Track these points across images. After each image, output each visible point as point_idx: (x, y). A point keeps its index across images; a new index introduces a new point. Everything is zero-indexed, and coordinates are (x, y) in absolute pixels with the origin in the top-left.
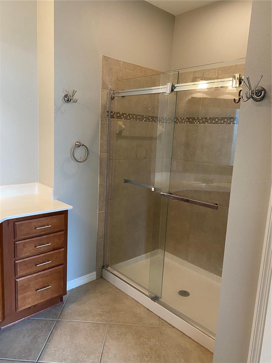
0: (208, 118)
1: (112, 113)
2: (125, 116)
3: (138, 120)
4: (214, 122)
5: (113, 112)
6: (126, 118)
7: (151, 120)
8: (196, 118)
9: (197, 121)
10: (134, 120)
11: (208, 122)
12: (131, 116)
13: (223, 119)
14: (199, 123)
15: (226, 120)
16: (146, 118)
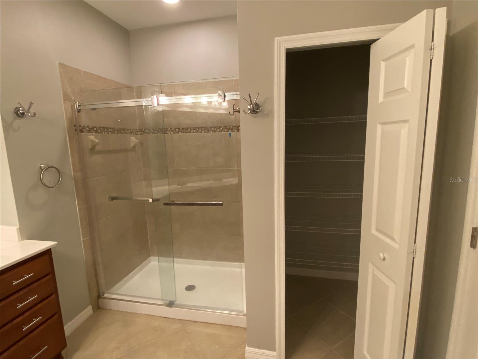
0: (181, 128)
1: (80, 128)
2: (95, 129)
3: (110, 133)
4: (187, 131)
5: (81, 126)
6: (97, 132)
7: (123, 132)
8: (169, 129)
9: (171, 131)
10: (106, 133)
11: (181, 131)
12: (102, 129)
13: (195, 128)
14: (173, 133)
15: (197, 129)
16: (117, 130)
